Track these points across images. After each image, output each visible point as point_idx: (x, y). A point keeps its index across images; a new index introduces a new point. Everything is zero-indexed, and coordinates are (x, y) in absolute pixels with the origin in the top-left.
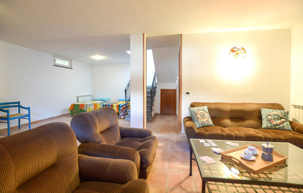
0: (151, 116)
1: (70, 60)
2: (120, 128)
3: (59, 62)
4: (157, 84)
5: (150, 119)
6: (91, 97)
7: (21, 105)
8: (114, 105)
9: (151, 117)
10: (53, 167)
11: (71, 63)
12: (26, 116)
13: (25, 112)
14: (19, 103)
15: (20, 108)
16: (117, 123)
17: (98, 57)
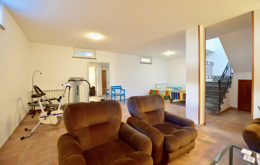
0: (220, 109)
1: (151, 58)
2: (165, 113)
3: (143, 60)
4: (233, 73)
5: (218, 112)
6: (166, 85)
7: (122, 88)
8: (180, 93)
9: (218, 110)
10: (106, 124)
11: (151, 60)
12: (123, 95)
13: (123, 92)
14: (121, 86)
15: (121, 90)
16: (164, 108)
17: (169, 53)
